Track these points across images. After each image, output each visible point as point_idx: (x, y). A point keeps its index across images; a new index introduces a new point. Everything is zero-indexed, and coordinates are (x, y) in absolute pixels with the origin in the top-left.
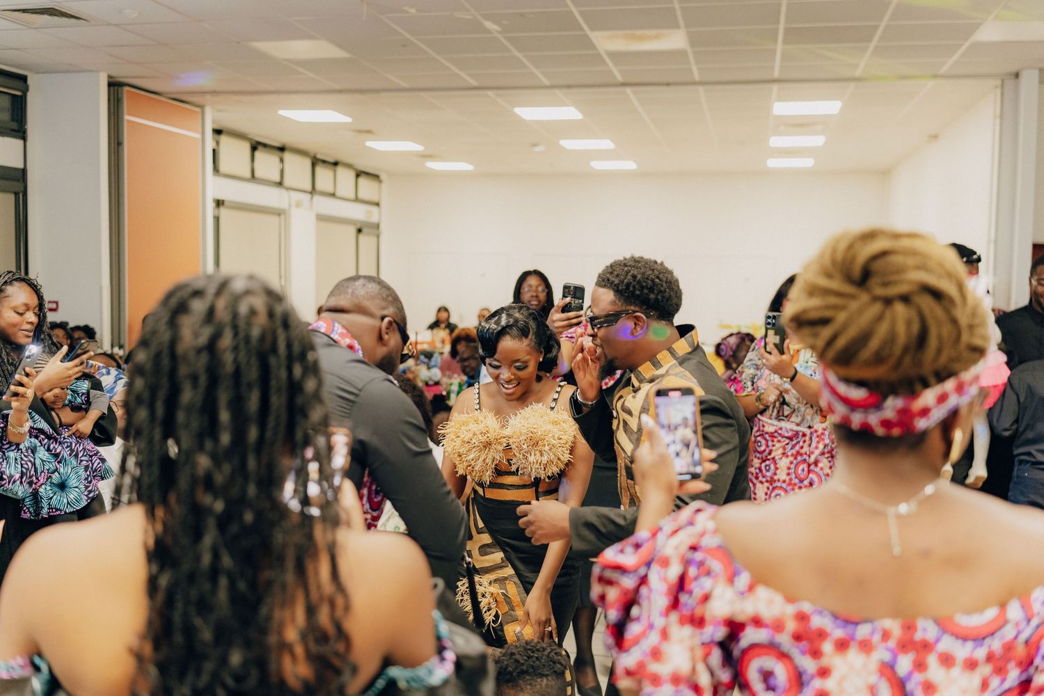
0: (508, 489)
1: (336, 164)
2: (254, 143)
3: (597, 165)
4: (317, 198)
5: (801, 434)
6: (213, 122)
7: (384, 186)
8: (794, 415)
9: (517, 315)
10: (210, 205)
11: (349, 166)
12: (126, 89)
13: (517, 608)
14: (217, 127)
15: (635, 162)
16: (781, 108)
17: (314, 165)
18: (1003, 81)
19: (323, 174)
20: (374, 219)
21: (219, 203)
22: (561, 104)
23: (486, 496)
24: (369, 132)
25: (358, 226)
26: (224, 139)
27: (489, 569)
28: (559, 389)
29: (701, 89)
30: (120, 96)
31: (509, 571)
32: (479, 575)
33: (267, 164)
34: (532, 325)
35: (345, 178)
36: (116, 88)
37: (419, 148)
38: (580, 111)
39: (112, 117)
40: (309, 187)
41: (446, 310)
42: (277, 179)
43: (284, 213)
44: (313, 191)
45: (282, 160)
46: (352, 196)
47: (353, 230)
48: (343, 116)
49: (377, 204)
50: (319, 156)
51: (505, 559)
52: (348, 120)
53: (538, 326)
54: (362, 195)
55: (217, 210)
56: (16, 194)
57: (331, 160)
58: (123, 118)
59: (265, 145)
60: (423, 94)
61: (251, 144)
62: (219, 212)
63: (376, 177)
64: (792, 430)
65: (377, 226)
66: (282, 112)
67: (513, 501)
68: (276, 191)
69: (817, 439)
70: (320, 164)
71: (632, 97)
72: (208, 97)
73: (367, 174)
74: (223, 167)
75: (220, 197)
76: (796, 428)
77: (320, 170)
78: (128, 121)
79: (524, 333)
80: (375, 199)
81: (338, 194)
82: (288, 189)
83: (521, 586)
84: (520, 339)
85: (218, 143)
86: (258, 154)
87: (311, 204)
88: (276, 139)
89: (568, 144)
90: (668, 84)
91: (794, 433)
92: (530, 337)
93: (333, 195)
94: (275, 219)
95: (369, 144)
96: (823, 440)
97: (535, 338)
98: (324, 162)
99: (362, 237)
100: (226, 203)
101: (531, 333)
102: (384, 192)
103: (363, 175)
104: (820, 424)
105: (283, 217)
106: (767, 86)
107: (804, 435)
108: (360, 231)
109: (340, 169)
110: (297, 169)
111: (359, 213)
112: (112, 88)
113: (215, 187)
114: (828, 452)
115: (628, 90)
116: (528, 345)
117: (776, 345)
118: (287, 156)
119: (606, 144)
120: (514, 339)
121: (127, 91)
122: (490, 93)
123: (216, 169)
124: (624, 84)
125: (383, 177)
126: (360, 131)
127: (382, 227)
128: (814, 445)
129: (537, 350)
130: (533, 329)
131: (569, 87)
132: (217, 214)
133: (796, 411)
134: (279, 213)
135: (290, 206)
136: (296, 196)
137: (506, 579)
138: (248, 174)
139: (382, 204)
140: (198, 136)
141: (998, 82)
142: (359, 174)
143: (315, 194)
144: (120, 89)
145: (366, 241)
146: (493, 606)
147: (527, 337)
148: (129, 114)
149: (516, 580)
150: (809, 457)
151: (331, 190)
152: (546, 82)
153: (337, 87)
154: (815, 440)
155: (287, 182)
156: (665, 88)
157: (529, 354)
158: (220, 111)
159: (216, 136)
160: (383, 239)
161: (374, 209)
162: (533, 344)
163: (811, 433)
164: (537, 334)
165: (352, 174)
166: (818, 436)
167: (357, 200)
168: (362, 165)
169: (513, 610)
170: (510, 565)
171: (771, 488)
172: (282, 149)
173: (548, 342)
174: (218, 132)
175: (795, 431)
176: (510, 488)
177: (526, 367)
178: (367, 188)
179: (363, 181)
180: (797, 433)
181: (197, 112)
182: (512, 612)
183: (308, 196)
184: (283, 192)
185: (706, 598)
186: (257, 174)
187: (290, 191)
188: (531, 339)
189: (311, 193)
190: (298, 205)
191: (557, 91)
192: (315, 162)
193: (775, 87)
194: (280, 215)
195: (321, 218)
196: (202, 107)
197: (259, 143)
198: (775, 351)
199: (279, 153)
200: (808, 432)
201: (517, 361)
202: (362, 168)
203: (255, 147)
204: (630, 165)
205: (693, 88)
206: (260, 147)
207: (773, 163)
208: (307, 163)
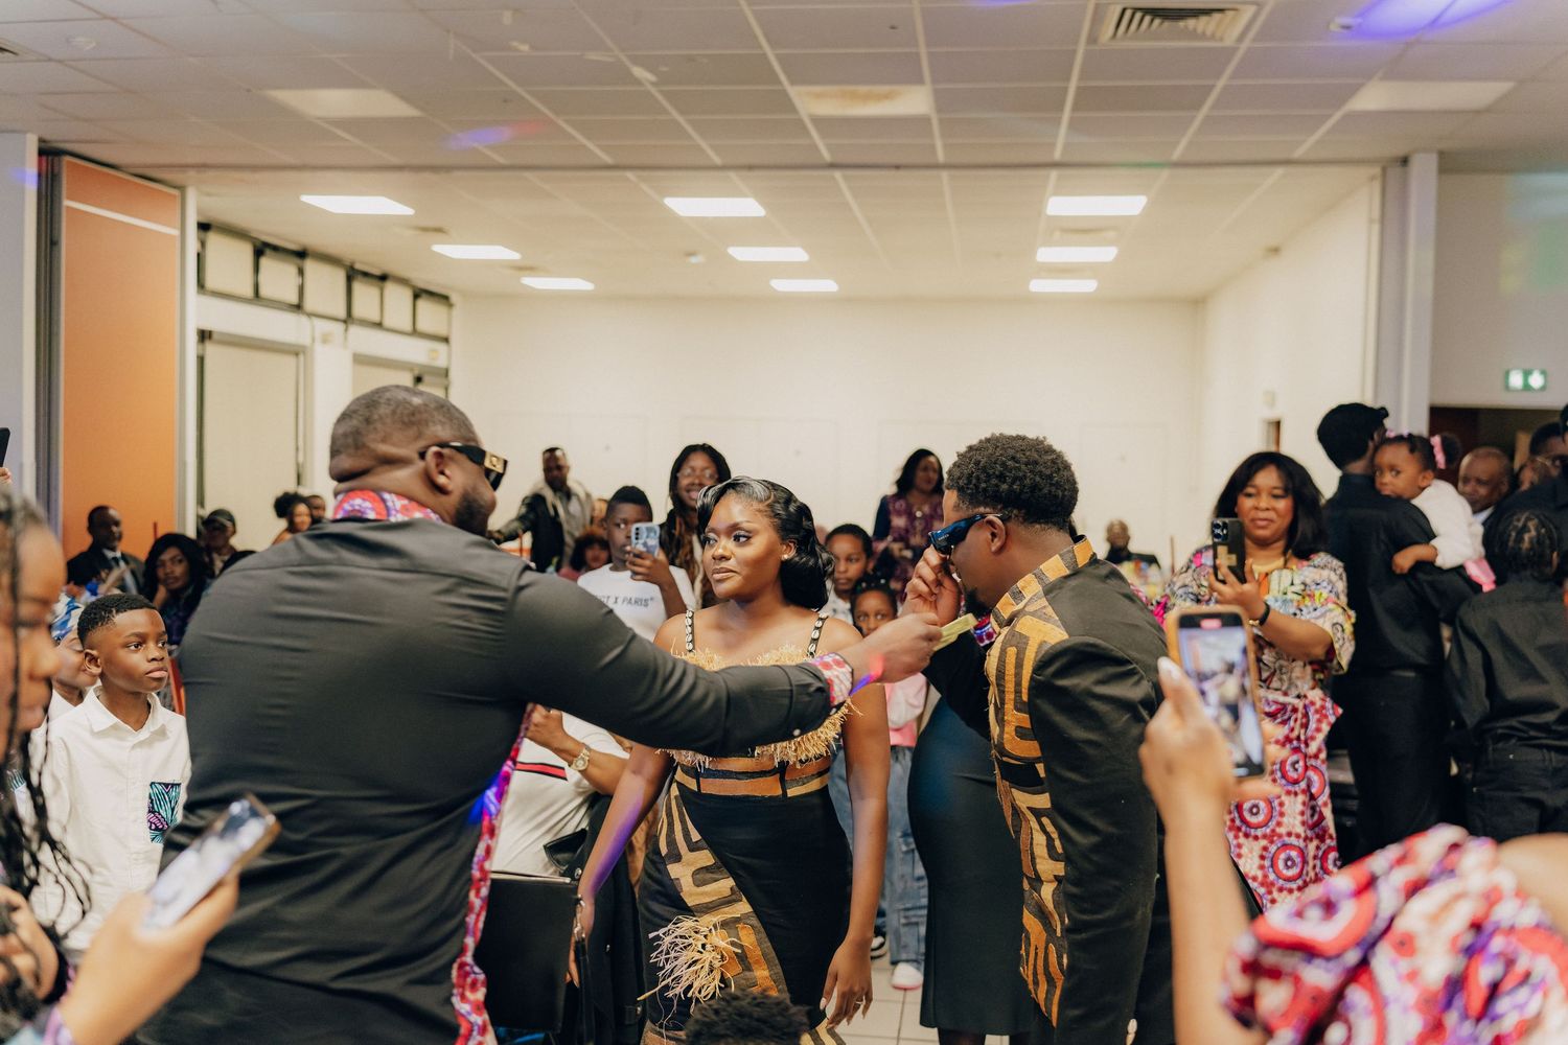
0: (738, 779)
1: (383, 278)
2: (258, 244)
3: (781, 285)
4: (354, 330)
6: (199, 212)
7: (456, 312)
8: (1275, 678)
10: (192, 339)
11: (403, 281)
12: (67, 158)
13: (755, 966)
14: (204, 220)
15: (836, 282)
16: (1060, 206)
17: (350, 279)
18: (1384, 170)
19: (365, 294)
20: (441, 363)
21: (204, 336)
22: (736, 193)
23: (704, 791)
24: (439, 230)
25: (417, 373)
26: (213, 239)
27: (710, 906)
28: (819, 624)
29: (945, 174)
30: (56, 171)
31: (744, 907)
32: (694, 916)
33: (278, 277)
35: (398, 297)
36: (50, 158)
37: (514, 256)
38: (761, 203)
39: (43, 204)
40: (342, 313)
42: (294, 299)
43: (304, 353)
44: (349, 318)
45: (301, 272)
46: (408, 327)
47: (408, 377)
48: (400, 206)
49: (446, 340)
50: (358, 266)
51: (736, 889)
52: (408, 211)
54: (422, 326)
55: (200, 347)
57: (377, 272)
58: (60, 203)
59: (276, 249)
60: (528, 175)
61: (255, 247)
62: (204, 350)
63: (443, 298)
64: (1277, 703)
65: (446, 373)
66: (306, 198)
67: (748, 797)
68: (291, 318)
69: (1317, 716)
70: (360, 277)
71: (843, 185)
72: (192, 173)
73: (431, 294)
74: (210, 283)
75: (207, 326)
76: (1282, 699)
77: (361, 289)
78: (68, 207)
80: (443, 332)
81: (387, 322)
82: (310, 315)
83: (762, 929)
85: (203, 244)
86: (264, 262)
87: (346, 338)
88: (292, 240)
89: (740, 253)
90: (897, 167)
91: (1279, 706)
93: (379, 325)
94: (290, 360)
95: (437, 248)
96: (1326, 716)
98: (366, 274)
100: (215, 336)
102: (456, 322)
103: (424, 295)
104: (1313, 692)
105: (301, 357)
106: (1044, 172)
108: (419, 378)
109: (389, 286)
110: (324, 285)
111: (418, 352)
112: (44, 158)
113: (200, 312)
115: (838, 174)
118: (310, 266)
119: (798, 254)
121: (69, 162)
122: (630, 175)
123: (201, 285)
124: (833, 166)
125: (454, 298)
126: (425, 229)
127: (452, 374)
128: (1313, 725)
131: (750, 168)
132: (201, 352)
134: (296, 351)
135: (313, 340)
136: (322, 326)
137: (737, 920)
138: (249, 292)
139: (453, 340)
140: (176, 232)
141: (1377, 170)
142: (418, 294)
143: (353, 323)
144: (56, 159)
146: (718, 964)
148: (70, 198)
149: (755, 921)
150: (1307, 744)
151: (376, 318)
152: (718, 160)
153: (395, 160)
154: (1314, 717)
155: (309, 305)
156: (893, 173)
158: (209, 195)
159: (202, 234)
160: (453, 391)
161: (441, 347)
163: (1306, 706)
165: (408, 294)
166: (1317, 712)
167: (415, 332)
168: (423, 280)
169: (749, 970)
170: (744, 898)
172: (301, 255)
174: (204, 227)
175: (1281, 704)
176: (740, 777)
178: (430, 315)
179: (422, 304)
180: (1284, 706)
181: (175, 196)
182: (748, 973)
183: (340, 327)
184: (303, 319)
186: (263, 292)
187: (313, 318)
189: (345, 322)
190: (325, 340)
191: (732, 174)
192: (353, 274)
193: (1054, 174)
194: (297, 354)
195: (361, 360)
196: (182, 188)
197: (267, 245)
198: (1232, 579)
199: (298, 261)
200: (1300, 704)
202: (422, 285)
203: (261, 250)
204: (828, 286)
205: (934, 173)
206: (268, 251)
207: (1038, 286)
208: (339, 276)
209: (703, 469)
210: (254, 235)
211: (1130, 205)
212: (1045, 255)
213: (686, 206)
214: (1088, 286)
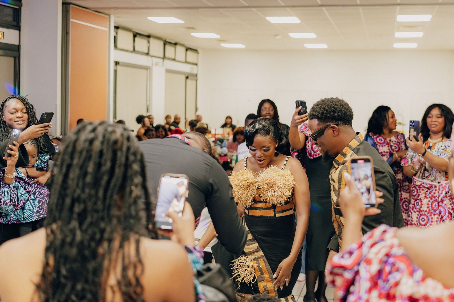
0: (260, 210)
1: (176, 44)
2: (135, 33)
3: (308, 46)
4: (166, 61)
5: (434, 186)
6: (115, 22)
7: (200, 55)
8: (430, 176)
9: (264, 123)
10: (112, 64)
11: (182, 45)
12: (71, 6)
13: (264, 273)
14: (116, 25)
15: (327, 44)
16: (401, 18)
17: (165, 45)
19: (170, 50)
20: (195, 72)
21: (117, 63)
22: (290, 16)
23: (250, 214)
24: (193, 28)
25: (187, 75)
26: (120, 31)
27: (251, 252)
28: (287, 159)
29: (360, 8)
30: (68, 9)
31: (261, 253)
32: (246, 256)
33: (141, 44)
34: (272, 128)
35: (180, 50)
36: (66, 5)
37: (218, 36)
38: (299, 19)
39: (64, 20)
40: (162, 56)
41: (230, 118)
42: (146, 51)
43: (150, 69)
44: (164, 57)
45: (149, 42)
46: (184, 60)
47: (183, 77)
48: (179, 20)
49: (196, 64)
50: (167, 40)
51: (259, 247)
52: (183, 22)
53: (275, 129)
54: (188, 60)
55: (115, 67)
56: (15, 58)
57: (173, 42)
58: (69, 20)
59: (140, 35)
60: (220, 10)
61: (134, 34)
62: (117, 68)
63: (196, 51)
64: (429, 184)
65: (196, 75)
66: (149, 18)
67: (262, 216)
68: (145, 57)
69: (442, 189)
70: (168, 44)
71: (326, 12)
72: (112, 10)
73: (192, 49)
74: (119, 45)
75: (118, 60)
76: (431, 183)
77: (168, 47)
78: (72, 22)
79: (268, 132)
80: (195, 62)
81: (177, 59)
82: (151, 56)
83: (267, 261)
84: (265, 135)
85: (117, 33)
86: (137, 39)
87: (163, 64)
88: (146, 32)
89: (293, 35)
90: (344, 6)
91: (430, 185)
92: (270, 134)
93: (174, 60)
94: (145, 71)
95: (193, 34)
96: (445, 189)
97: (273, 135)
98: (170, 43)
99: (188, 81)
100: (120, 63)
101: (271, 132)
102: (200, 58)
103: (189, 50)
104: (444, 181)
105: (149, 70)
106: (395, 7)
107: (435, 187)
108: (187, 78)
109: (178, 47)
110: (156, 46)
111: (187, 68)
112: (64, 6)
113: (115, 55)
114: (449, 196)
115: (324, 8)
116: (270, 138)
117: (414, 137)
118: (151, 40)
119: (312, 35)
120: (262, 135)
121: (72, 7)
122: (254, 9)
123: (115, 46)
124: (322, 6)
125: (199, 50)
126: (188, 28)
127: (199, 76)
128: (440, 192)
129: (275, 141)
130: (272, 130)
131: (294, 7)
132: (115, 69)
133: (432, 174)
134: (146, 68)
135: (152, 65)
136: (155, 60)
137: (259, 258)
138: (132, 49)
139: (199, 64)
140: (107, 29)
142: (187, 49)
143: (165, 59)
144: (68, 5)
145: (190, 82)
146: (253, 272)
147: (269, 134)
148: (72, 18)
149: (265, 258)
150: (438, 198)
151: (173, 57)
152: (282, 4)
153: (177, 6)
154: (441, 189)
155: (151, 53)
157: (270, 143)
158: (118, 17)
159: (116, 30)
160: (199, 82)
161: (195, 67)
162: (272, 138)
163: (439, 186)
164: (274, 133)
165: (184, 49)
166: (443, 187)
167: (186, 62)
168: (189, 44)
169: (263, 275)
170: (261, 251)
171: (419, 215)
172: (149, 36)
173: (280, 136)
174: (117, 28)
175: (431, 185)
176: (260, 209)
177: (269, 150)
178: (191, 56)
179: (189, 53)
180: (432, 185)
181: (107, 18)
182: (262, 276)
183: (162, 60)
184: (149, 58)
185: (397, 284)
186: (136, 49)
187: (153, 57)
188: (271, 136)
189: (163, 58)
190: (156, 65)
191: (288, 9)
192: (166, 43)
193: (398, 8)
194: (147, 69)
195: (168, 71)
196: (109, 15)
197: (137, 33)
198: (414, 139)
199: (148, 39)
200: (437, 185)
201: (264, 147)
202: (189, 46)
203: (135, 35)
204: (324, 46)
205: (356, 7)
206: (138, 36)
207: (396, 45)
208: (161, 43)
209: (269, 108)
210: (133, 30)
211: (426, 18)
212: (398, 35)
213: (273, 19)
214: (414, 45)
